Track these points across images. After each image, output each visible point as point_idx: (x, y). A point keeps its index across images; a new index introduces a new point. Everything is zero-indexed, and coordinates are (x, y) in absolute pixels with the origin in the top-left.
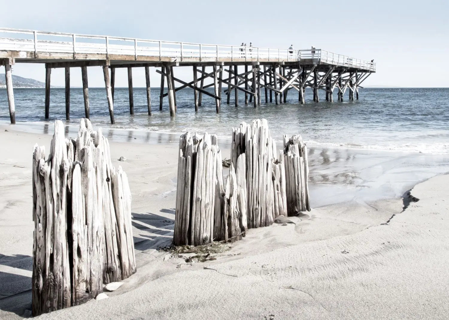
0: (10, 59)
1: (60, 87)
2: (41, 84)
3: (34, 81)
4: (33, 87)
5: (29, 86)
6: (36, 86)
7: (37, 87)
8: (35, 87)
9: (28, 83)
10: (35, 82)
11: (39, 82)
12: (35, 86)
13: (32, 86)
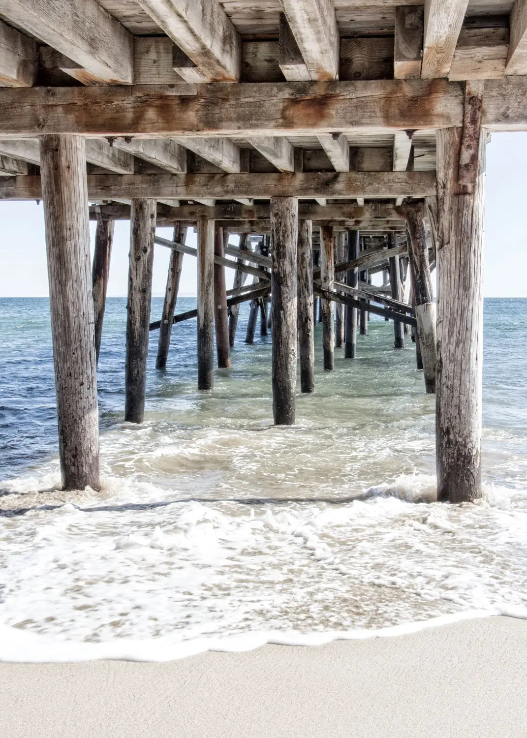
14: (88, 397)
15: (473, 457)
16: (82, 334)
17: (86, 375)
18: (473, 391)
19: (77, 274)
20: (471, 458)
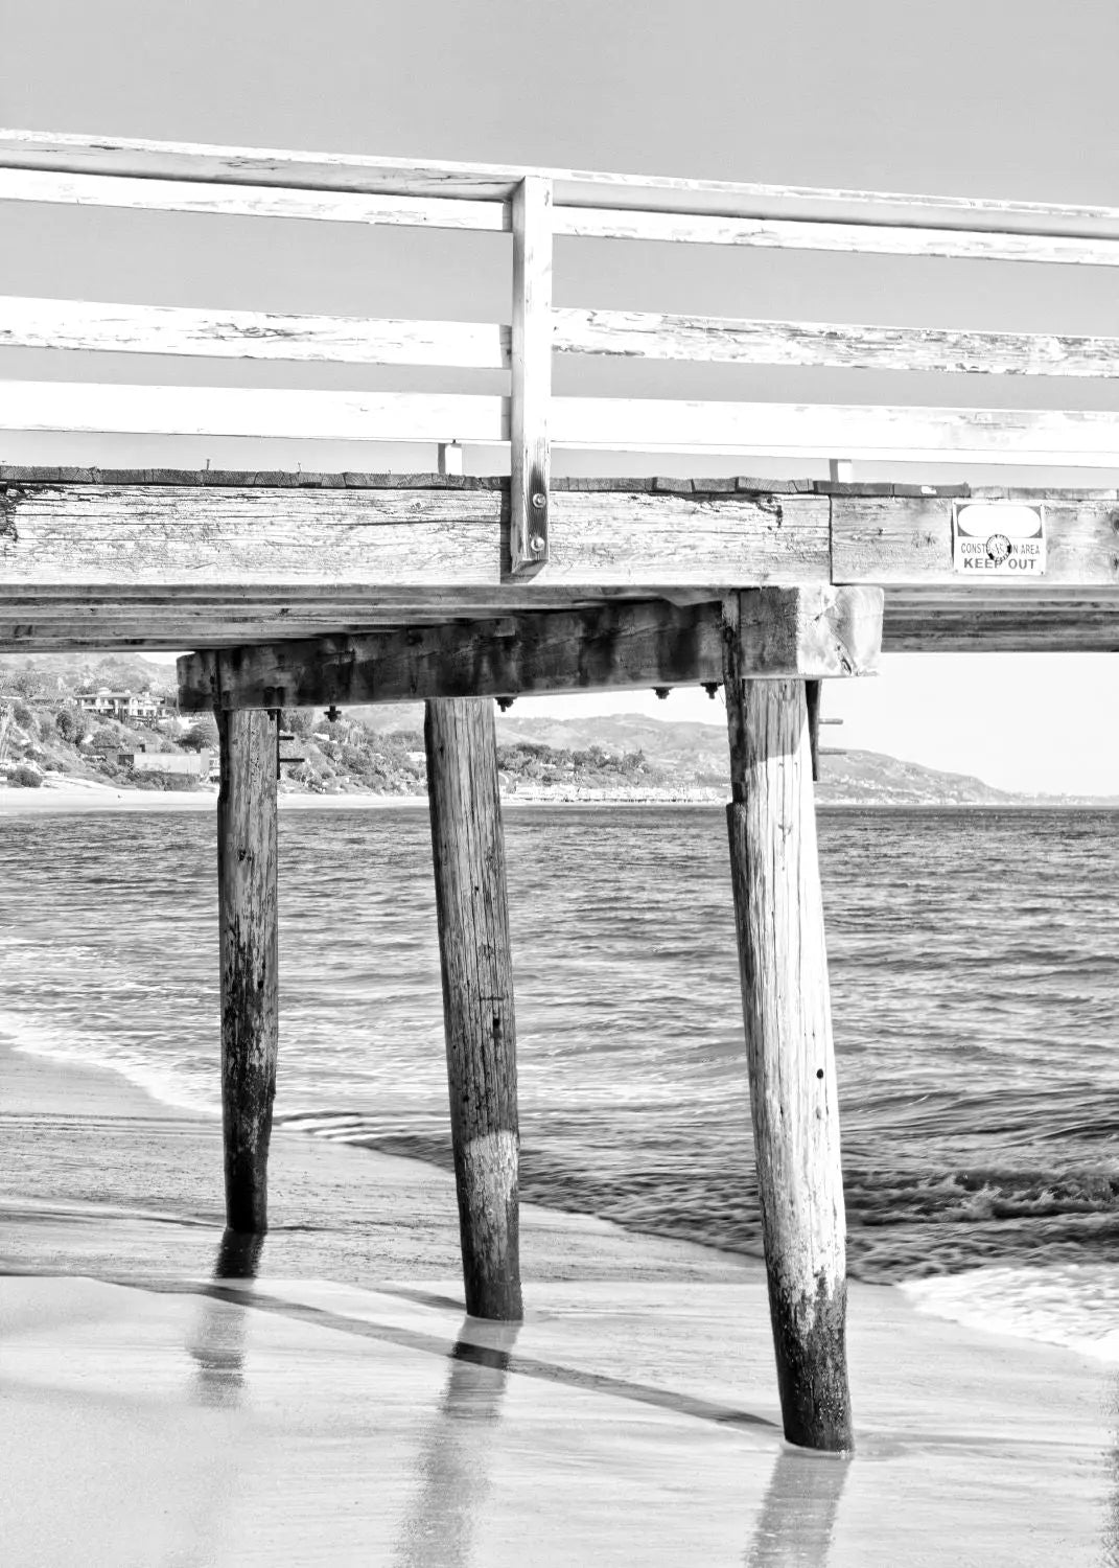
0: (814, 598)
1: (1059, 798)
2: (932, 783)
3: (886, 762)
4: (872, 802)
5: (851, 796)
6: (898, 794)
7: (905, 802)
8: (891, 802)
9: (842, 775)
10: (887, 773)
11: (914, 770)
12: (891, 795)
13: (868, 793)
14: (477, 1122)
15: (793, 1308)
16: (466, 1016)
17: (472, 1086)
18: (779, 1174)
19: (457, 919)
20: (789, 1311)
